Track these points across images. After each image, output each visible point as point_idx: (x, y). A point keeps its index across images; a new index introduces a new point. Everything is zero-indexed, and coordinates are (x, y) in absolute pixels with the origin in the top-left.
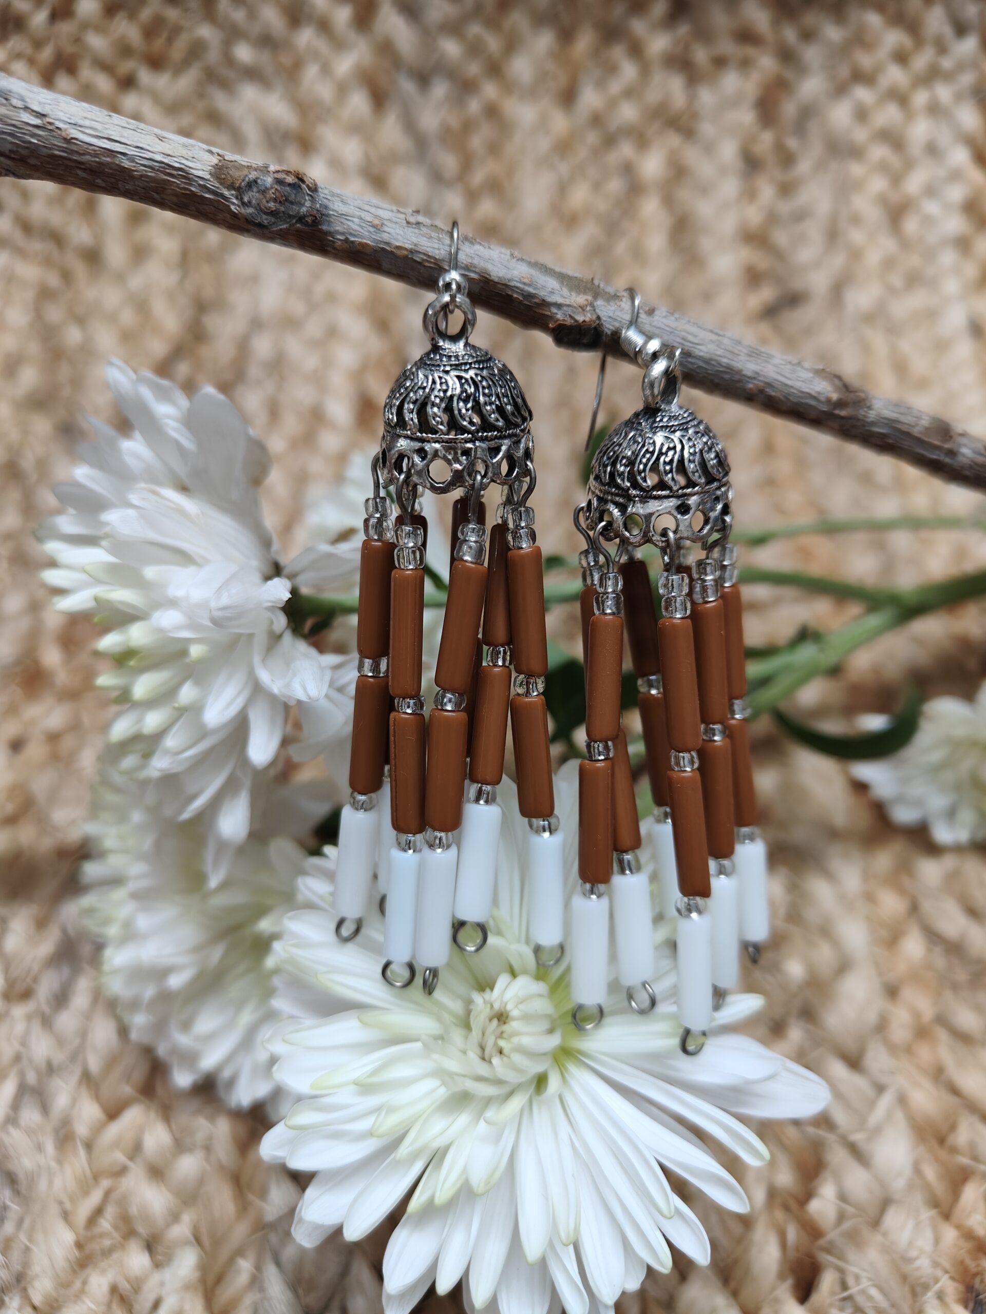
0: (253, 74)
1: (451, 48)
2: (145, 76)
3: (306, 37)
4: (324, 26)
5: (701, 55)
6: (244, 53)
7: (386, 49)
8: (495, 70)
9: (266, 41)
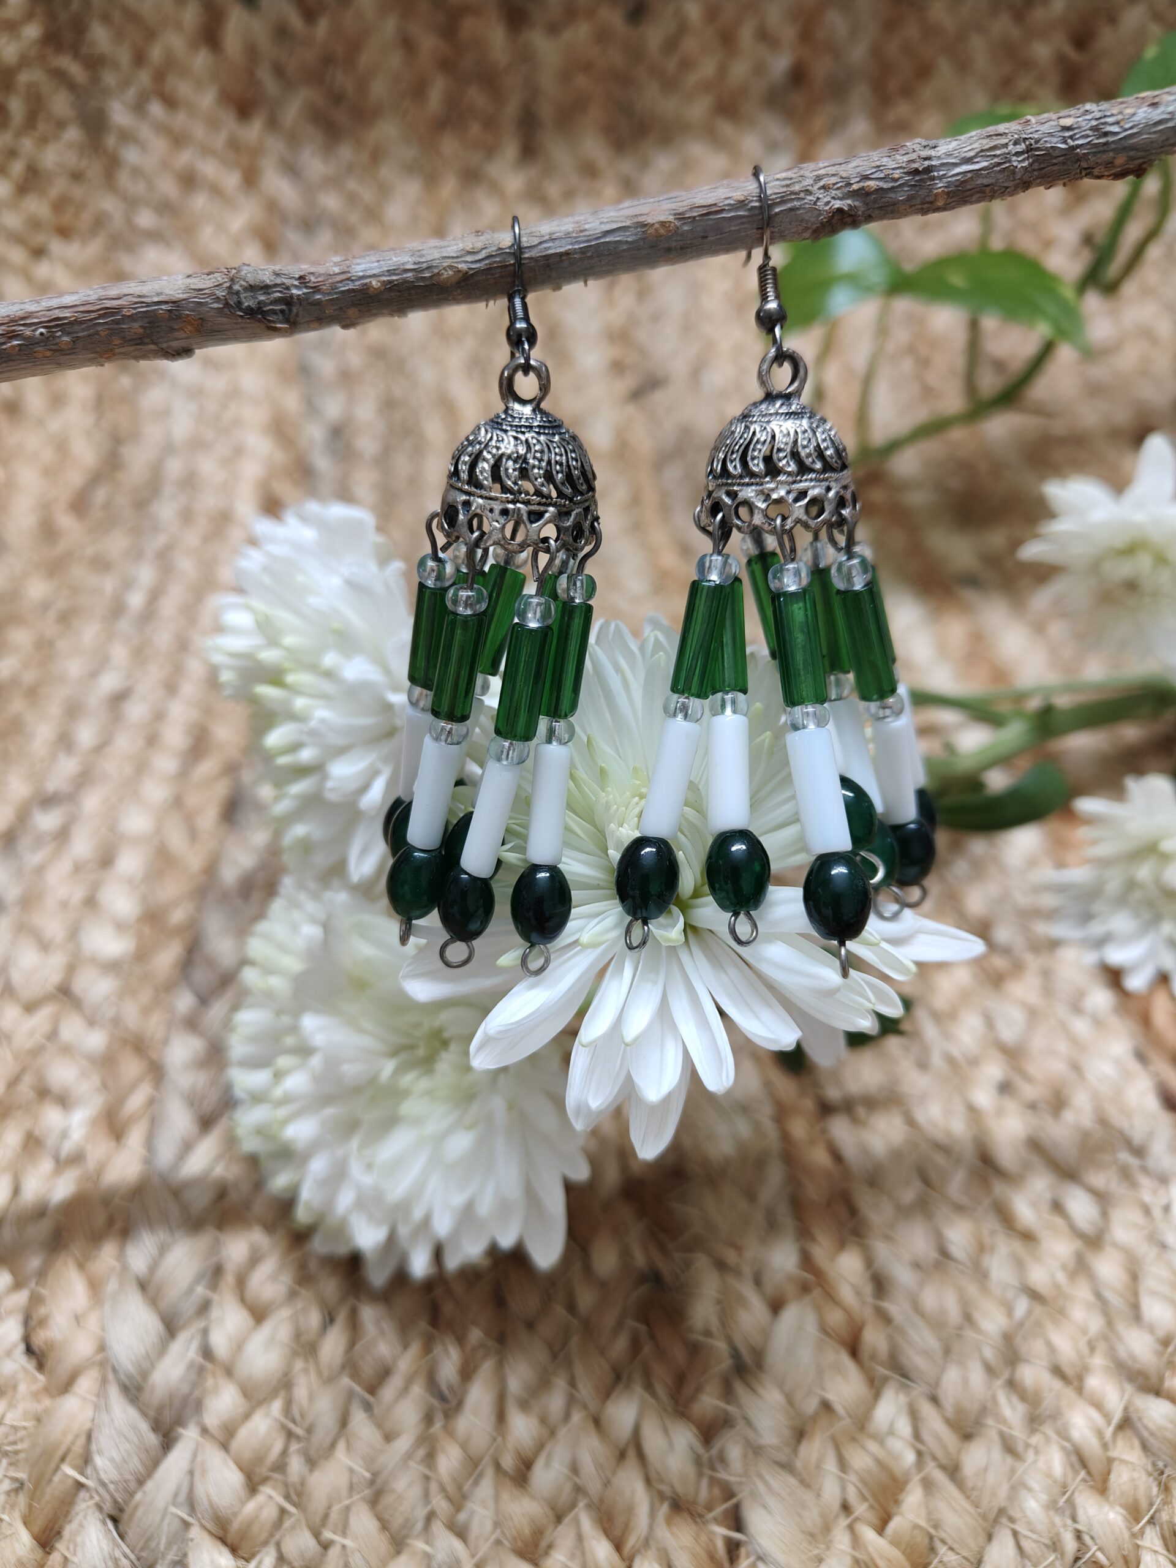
0: (155, 236)
1: (331, 202)
2: (57, 246)
3: (200, 201)
4: (216, 191)
5: (553, 189)
6: (145, 219)
7: (272, 206)
8: (373, 215)
9: (165, 208)
